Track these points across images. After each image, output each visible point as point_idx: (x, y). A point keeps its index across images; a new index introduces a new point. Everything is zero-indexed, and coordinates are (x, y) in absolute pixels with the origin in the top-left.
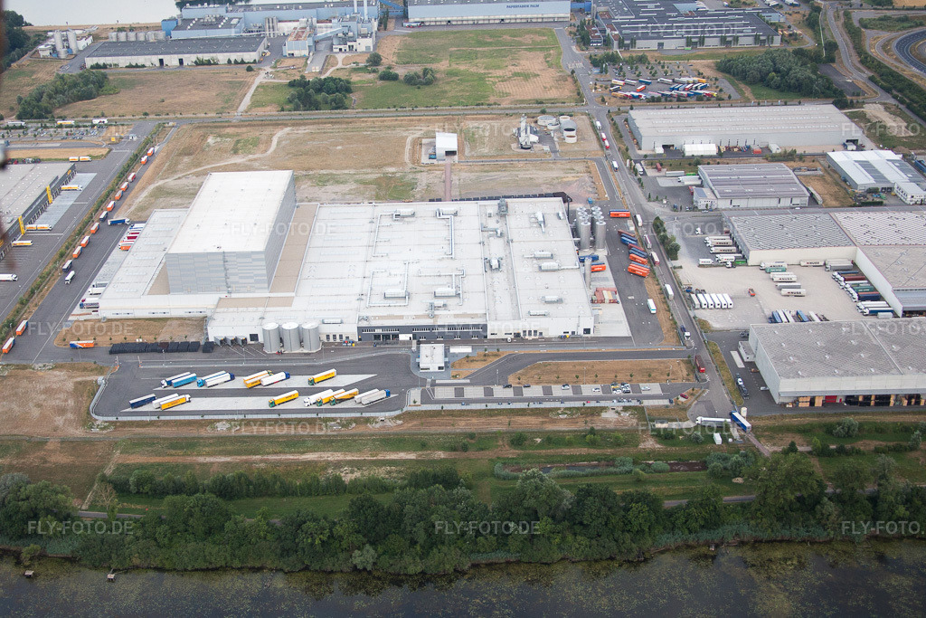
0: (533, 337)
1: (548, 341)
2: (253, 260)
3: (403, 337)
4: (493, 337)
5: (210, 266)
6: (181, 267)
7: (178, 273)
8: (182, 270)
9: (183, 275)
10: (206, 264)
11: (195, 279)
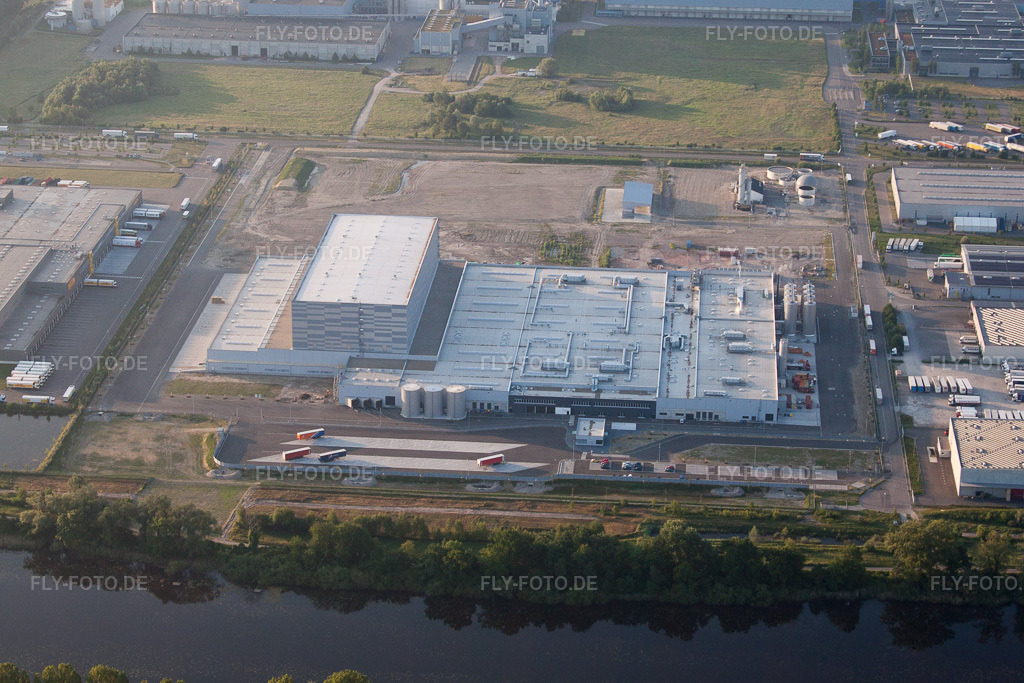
0: (706, 419)
1: (724, 425)
2: (395, 315)
3: (560, 411)
4: (662, 417)
5: (344, 319)
6: (309, 318)
7: (305, 325)
8: (309, 321)
9: (309, 328)
10: (338, 317)
11: (322, 332)
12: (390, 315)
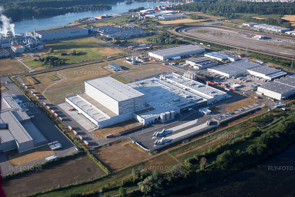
0: (215, 102)
1: (219, 101)
3: (190, 109)
4: (208, 104)
5: (131, 103)
6: (123, 105)
7: (122, 107)
8: (123, 106)
9: (123, 108)
10: (129, 103)
11: (126, 108)
12: (141, 98)
